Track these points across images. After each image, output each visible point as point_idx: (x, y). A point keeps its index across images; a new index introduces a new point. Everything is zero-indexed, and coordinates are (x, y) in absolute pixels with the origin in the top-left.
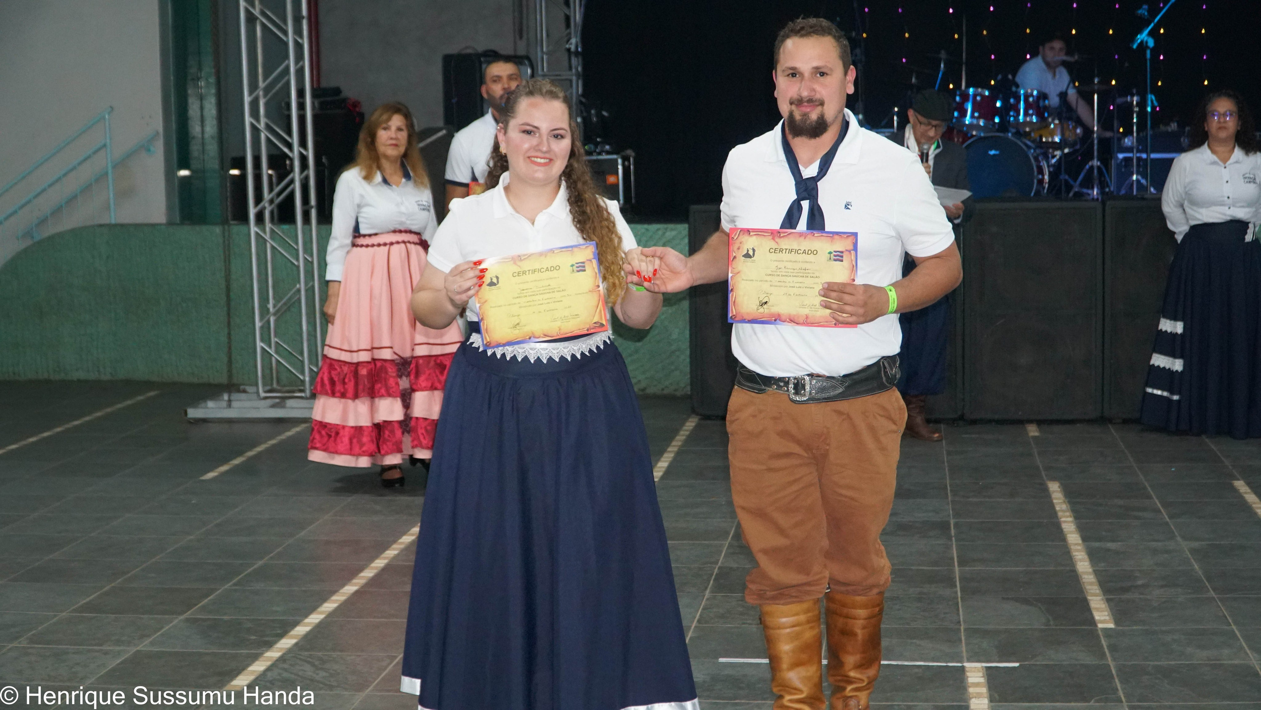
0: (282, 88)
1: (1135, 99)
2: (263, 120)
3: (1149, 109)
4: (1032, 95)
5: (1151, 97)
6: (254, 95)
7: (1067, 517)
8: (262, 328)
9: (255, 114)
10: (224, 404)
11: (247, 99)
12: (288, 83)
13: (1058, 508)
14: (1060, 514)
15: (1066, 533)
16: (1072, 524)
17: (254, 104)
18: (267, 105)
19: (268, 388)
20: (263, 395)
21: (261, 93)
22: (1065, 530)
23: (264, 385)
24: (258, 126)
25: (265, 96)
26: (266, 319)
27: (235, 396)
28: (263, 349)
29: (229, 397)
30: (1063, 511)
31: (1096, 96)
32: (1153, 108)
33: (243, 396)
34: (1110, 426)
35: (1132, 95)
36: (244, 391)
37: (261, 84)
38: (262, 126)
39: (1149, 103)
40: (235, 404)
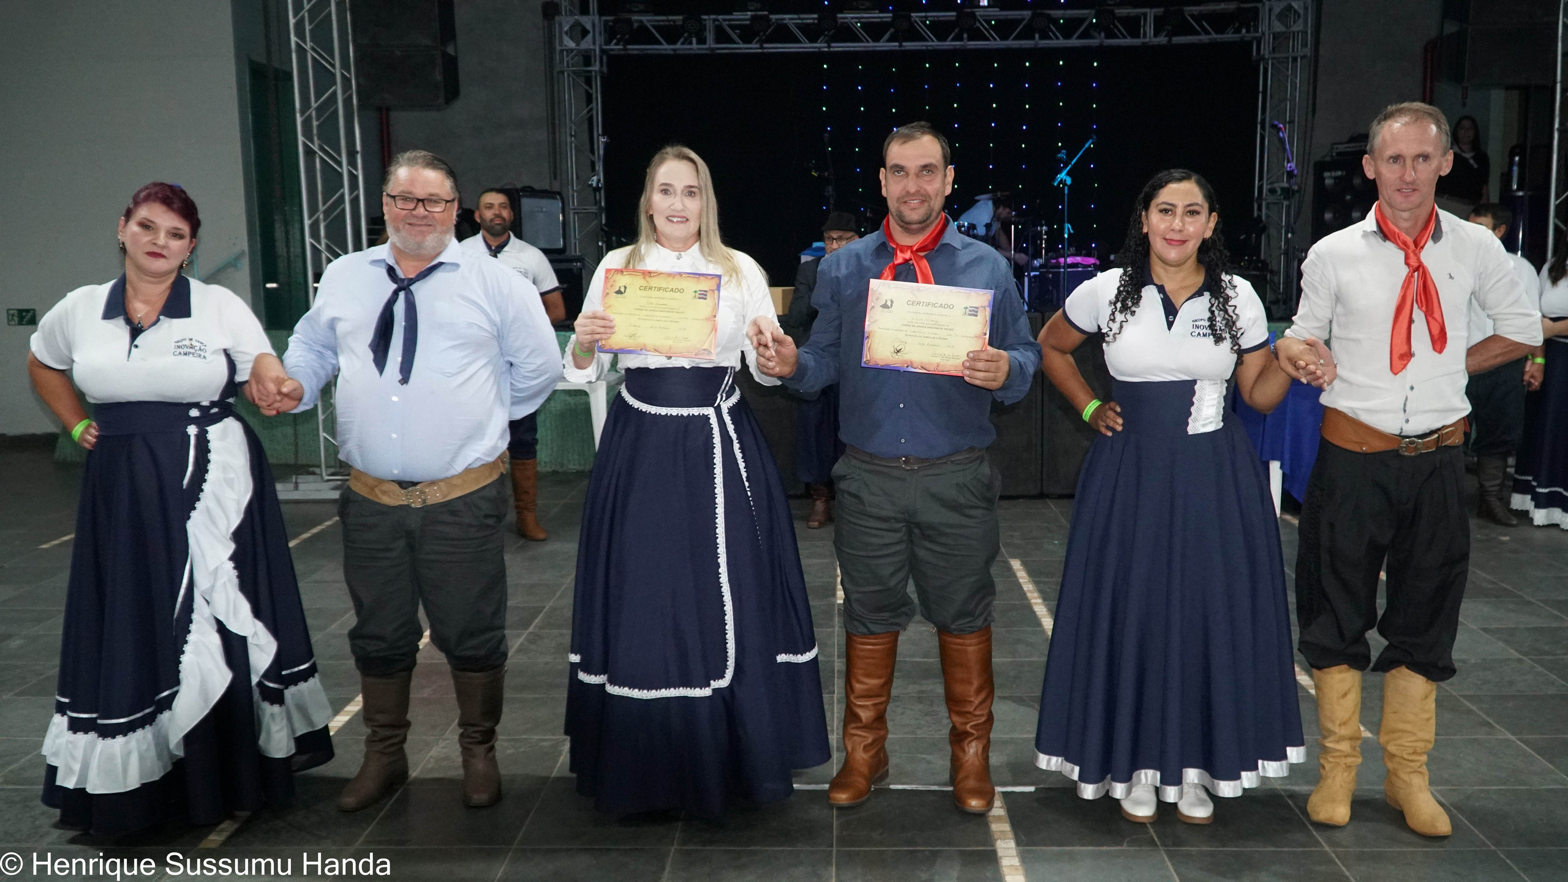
0: (338, 215)
1: (1044, 228)
2: (323, 241)
3: (1066, 236)
4: (964, 226)
5: (1068, 226)
6: (314, 218)
7: (1036, 598)
8: (324, 421)
9: (315, 235)
10: (291, 486)
11: (307, 223)
12: (344, 210)
13: (1025, 589)
14: (1029, 595)
15: (1040, 617)
16: (1043, 607)
17: (315, 227)
18: (326, 227)
19: (332, 470)
20: (327, 478)
21: (321, 217)
22: (1038, 613)
23: (328, 467)
24: (319, 247)
25: (325, 220)
26: (329, 411)
27: (301, 479)
28: (325, 438)
29: (296, 479)
30: (1030, 591)
31: (1013, 226)
32: (1069, 234)
33: (311, 478)
34: (1047, 500)
35: (1042, 226)
36: (314, 473)
37: (322, 208)
38: (322, 247)
39: (1066, 231)
40: (301, 486)
